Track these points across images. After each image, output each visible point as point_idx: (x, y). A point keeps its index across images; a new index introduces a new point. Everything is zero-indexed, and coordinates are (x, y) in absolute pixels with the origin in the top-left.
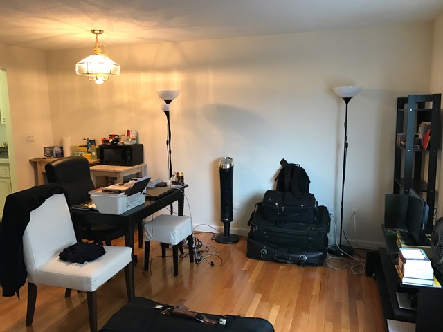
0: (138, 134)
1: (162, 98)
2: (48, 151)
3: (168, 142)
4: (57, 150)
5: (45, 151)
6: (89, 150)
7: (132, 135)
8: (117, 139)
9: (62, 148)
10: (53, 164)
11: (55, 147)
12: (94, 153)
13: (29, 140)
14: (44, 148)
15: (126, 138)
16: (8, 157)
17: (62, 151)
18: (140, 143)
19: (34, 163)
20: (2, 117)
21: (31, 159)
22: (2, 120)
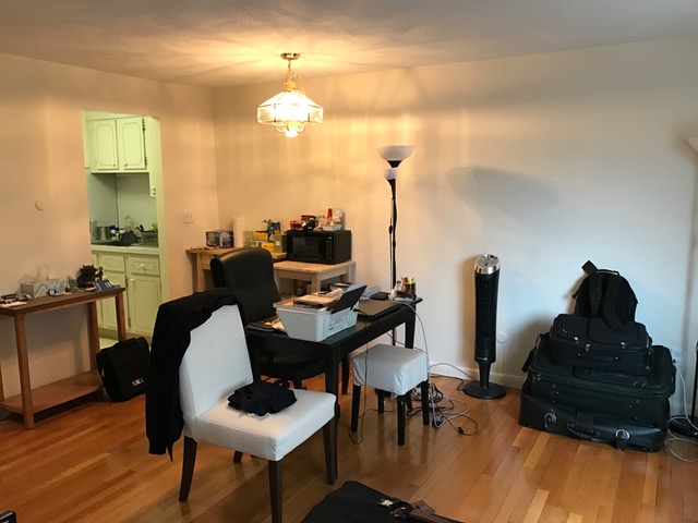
0: (343, 214)
1: (385, 159)
2: (212, 237)
3: (392, 229)
4: (224, 236)
5: (208, 238)
6: (271, 238)
7: (336, 217)
8: (313, 221)
9: (232, 233)
10: (223, 258)
11: (222, 232)
12: (278, 243)
13: (187, 221)
14: (207, 233)
15: (326, 221)
16: (157, 245)
17: (232, 238)
18: (347, 229)
19: (193, 256)
20: (152, 187)
21: (189, 248)
22: (152, 192)
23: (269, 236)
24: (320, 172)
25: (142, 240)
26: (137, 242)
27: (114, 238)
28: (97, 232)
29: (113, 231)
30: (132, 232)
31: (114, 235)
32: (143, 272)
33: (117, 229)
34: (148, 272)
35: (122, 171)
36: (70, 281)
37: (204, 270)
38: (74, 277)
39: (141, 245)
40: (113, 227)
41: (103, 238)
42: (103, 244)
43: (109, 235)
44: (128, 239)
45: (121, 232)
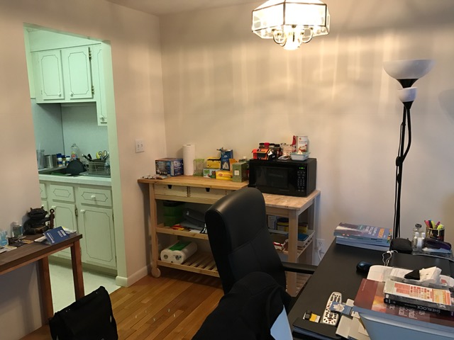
0: (308, 142)
1: (394, 77)
2: (162, 165)
3: (400, 161)
4: (176, 164)
5: (157, 166)
6: (224, 167)
7: (300, 145)
9: (182, 161)
10: (220, 209)
11: (173, 160)
12: (237, 173)
13: (138, 150)
14: (157, 162)
15: (291, 149)
17: (182, 166)
18: (311, 156)
19: (145, 186)
20: (99, 116)
21: (140, 178)
22: (99, 121)
23: (222, 164)
24: (280, 97)
25: (90, 169)
26: (85, 170)
27: (60, 166)
28: (44, 160)
29: (60, 159)
30: (78, 159)
31: (61, 163)
32: (93, 203)
33: (64, 157)
34: (99, 203)
35: (67, 101)
36: (15, 229)
37: (157, 200)
38: (20, 223)
39: (90, 175)
40: (59, 155)
41: (51, 167)
42: (50, 173)
43: (56, 163)
44: (75, 167)
45: (68, 159)
